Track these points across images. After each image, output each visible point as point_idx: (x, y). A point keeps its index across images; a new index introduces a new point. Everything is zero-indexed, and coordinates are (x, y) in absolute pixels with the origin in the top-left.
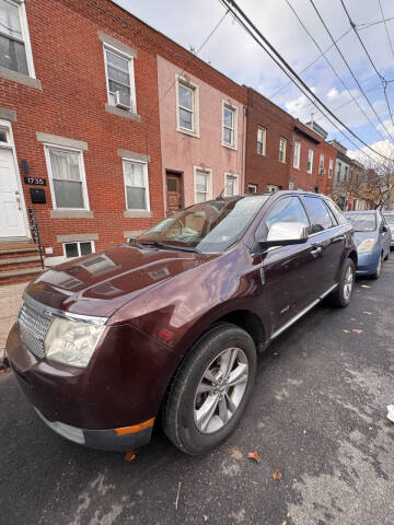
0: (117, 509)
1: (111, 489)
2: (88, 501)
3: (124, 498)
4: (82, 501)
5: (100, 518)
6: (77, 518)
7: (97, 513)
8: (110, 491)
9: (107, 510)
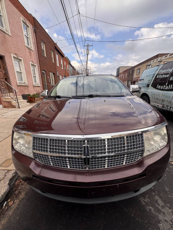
0: (157, 198)
1: (148, 197)
2: (151, 207)
3: (153, 194)
4: (150, 210)
5: (159, 205)
6: (157, 214)
7: (157, 205)
8: (149, 198)
9: (157, 201)
